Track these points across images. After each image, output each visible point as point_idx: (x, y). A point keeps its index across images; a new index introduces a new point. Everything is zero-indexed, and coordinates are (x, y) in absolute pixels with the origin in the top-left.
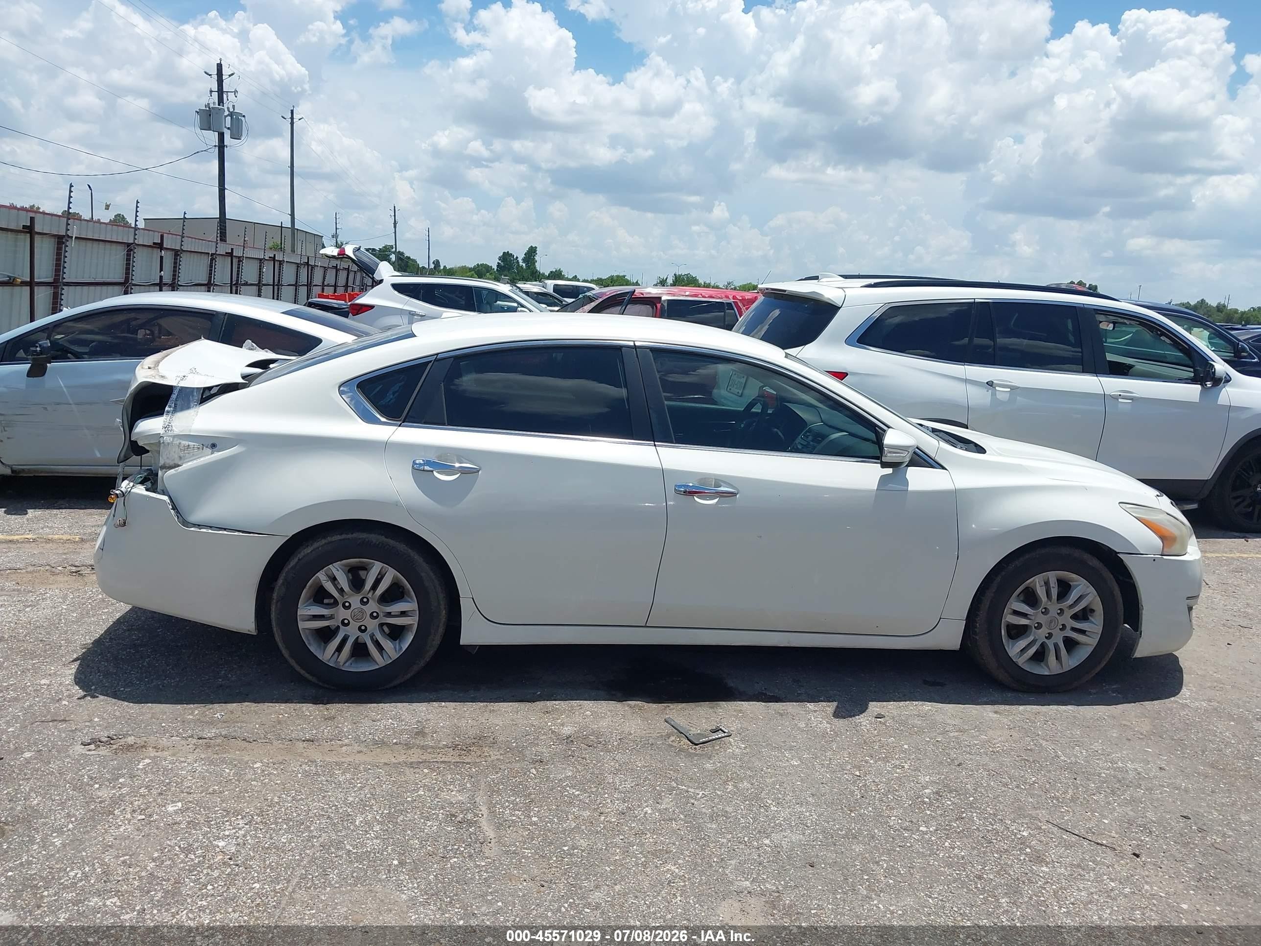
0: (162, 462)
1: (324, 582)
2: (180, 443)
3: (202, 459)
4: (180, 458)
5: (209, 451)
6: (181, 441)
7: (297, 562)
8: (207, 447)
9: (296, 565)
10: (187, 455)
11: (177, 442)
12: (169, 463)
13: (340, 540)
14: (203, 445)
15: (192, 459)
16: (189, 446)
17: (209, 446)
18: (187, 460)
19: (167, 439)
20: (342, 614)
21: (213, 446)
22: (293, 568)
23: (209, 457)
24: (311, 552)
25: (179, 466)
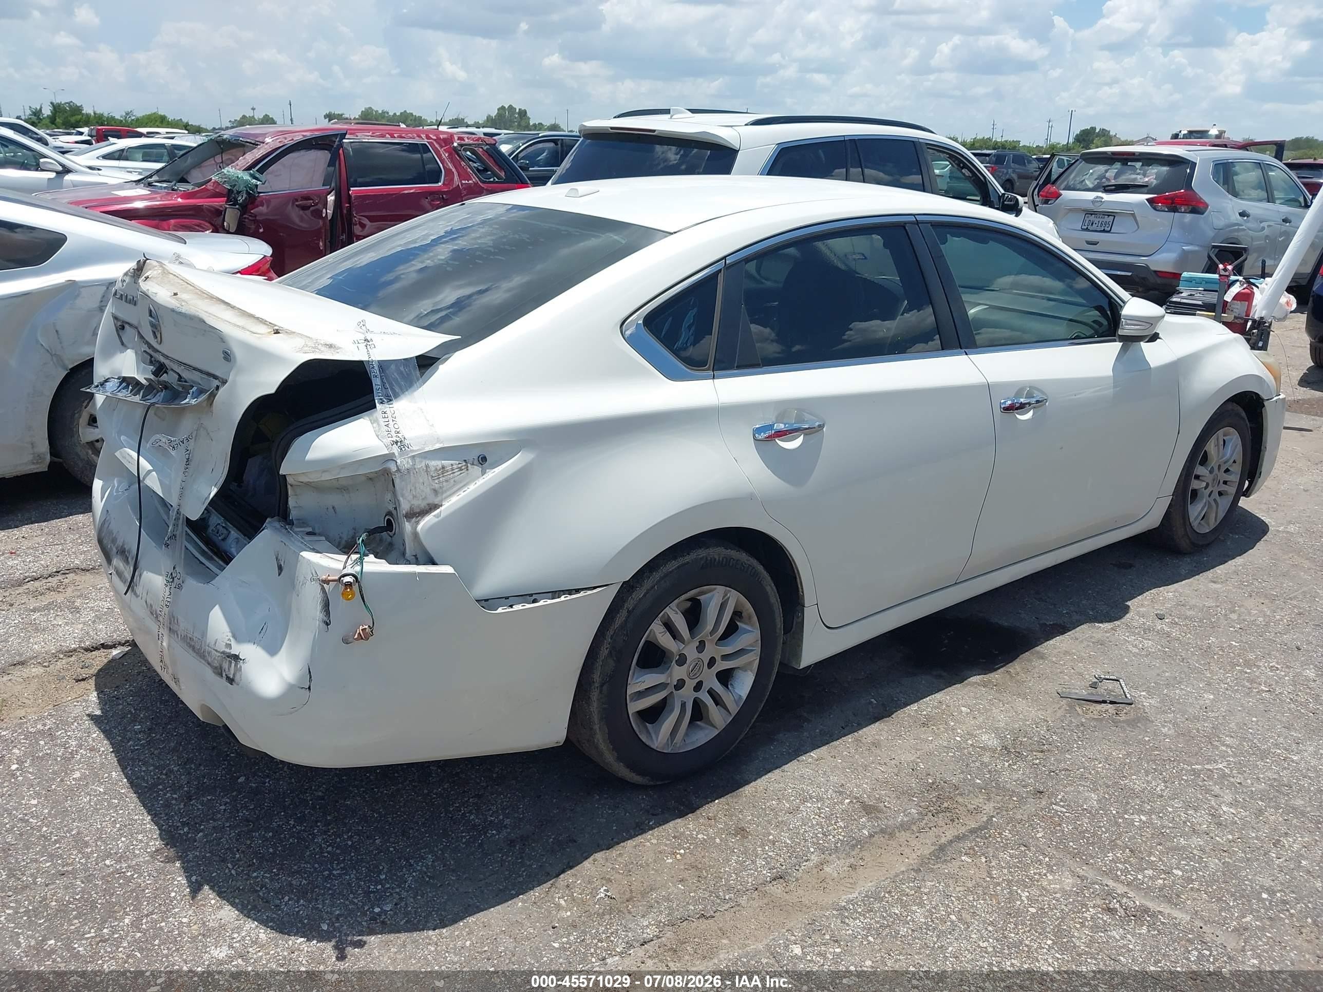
0: (405, 507)
1: (661, 635)
2: (427, 466)
3: (472, 487)
4: (435, 492)
5: (477, 469)
6: (427, 462)
7: (628, 617)
8: (473, 464)
9: (626, 621)
10: (444, 484)
11: (421, 465)
12: (419, 506)
13: (678, 567)
14: (465, 461)
15: (455, 489)
16: (443, 467)
17: (476, 462)
18: (448, 493)
19: (403, 462)
20: (678, 672)
21: (483, 460)
22: (623, 626)
23: (481, 481)
24: (645, 595)
25: (436, 507)
